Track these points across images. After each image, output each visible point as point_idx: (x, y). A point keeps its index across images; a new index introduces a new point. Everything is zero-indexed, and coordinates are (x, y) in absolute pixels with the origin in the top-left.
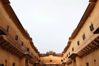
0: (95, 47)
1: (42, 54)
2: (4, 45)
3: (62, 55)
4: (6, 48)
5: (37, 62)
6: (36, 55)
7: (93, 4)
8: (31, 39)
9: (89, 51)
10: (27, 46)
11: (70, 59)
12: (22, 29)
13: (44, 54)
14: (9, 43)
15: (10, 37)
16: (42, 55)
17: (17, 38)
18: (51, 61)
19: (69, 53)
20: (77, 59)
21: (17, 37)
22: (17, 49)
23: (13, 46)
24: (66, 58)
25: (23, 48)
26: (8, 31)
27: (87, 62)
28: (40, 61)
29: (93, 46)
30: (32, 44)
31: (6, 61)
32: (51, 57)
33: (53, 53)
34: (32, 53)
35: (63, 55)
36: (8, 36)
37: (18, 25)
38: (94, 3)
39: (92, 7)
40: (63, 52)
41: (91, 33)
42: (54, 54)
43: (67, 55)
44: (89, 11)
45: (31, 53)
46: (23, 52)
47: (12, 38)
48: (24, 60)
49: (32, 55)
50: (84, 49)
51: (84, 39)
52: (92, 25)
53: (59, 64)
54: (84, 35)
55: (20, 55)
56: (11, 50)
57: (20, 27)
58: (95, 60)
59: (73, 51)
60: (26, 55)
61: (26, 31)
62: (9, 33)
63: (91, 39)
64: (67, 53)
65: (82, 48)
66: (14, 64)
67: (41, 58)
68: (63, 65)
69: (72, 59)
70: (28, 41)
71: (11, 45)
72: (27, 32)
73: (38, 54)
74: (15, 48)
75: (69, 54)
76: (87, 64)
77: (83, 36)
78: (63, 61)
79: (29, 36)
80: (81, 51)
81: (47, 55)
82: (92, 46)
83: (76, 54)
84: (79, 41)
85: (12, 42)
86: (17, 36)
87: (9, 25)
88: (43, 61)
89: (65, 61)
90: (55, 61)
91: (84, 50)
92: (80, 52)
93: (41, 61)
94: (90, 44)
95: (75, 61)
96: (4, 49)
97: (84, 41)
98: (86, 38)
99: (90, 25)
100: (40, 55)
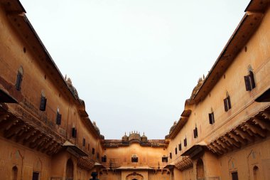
0: (257, 134)
1: (109, 142)
2: (9, 127)
3: (164, 145)
4: (14, 135)
5: (97, 164)
6: (95, 143)
7: (256, 19)
8: (81, 104)
9: (239, 143)
10: (72, 124)
11: (187, 157)
12: (56, 80)
13: (116, 142)
14: (22, 122)
15: (26, 104)
16: (111, 145)
17: (44, 104)
18: (135, 160)
19: (185, 141)
20: (207, 159)
21: (43, 102)
22: (44, 135)
23: (32, 128)
24: (176, 153)
25: (59, 130)
26: (19, 88)
27: (233, 170)
28: (104, 159)
29: (253, 130)
30: (84, 116)
31: (15, 169)
32: (136, 149)
33: (142, 138)
34: (84, 140)
35: (168, 143)
36: (21, 103)
37: (48, 67)
38: (259, 14)
39: (251, 24)
40: (167, 137)
41: (248, 95)
42: (144, 142)
43: (180, 146)
44: (243, 36)
45: (82, 142)
46: (59, 142)
47: (31, 107)
48: (63, 163)
49: (84, 145)
50: (227, 135)
51: (226, 110)
52: (252, 74)
53: (156, 167)
54: (228, 98)
55: (51, 151)
56: (27, 138)
57: (52, 74)
58: (256, 168)
59: (195, 137)
60: (68, 149)
61: (69, 80)
62: (23, 94)
63: (247, 113)
64: (180, 139)
65: (222, 132)
66: (36, 175)
67: (109, 153)
68: (168, 170)
69: (193, 158)
70: (73, 110)
71: (27, 125)
72: (71, 86)
73: (99, 141)
74: (39, 132)
75: (185, 145)
76: (235, 175)
77: (225, 101)
78: (167, 161)
79: (77, 96)
80: (219, 139)
81: (126, 142)
82: (249, 130)
83: (204, 147)
84: (213, 113)
85: (30, 116)
86: (45, 100)
87: (21, 72)
88: (114, 159)
89: (172, 162)
90: (145, 160)
91: (226, 139)
92: (215, 142)
93: (108, 161)
94: (243, 124)
95: (200, 164)
96: (9, 138)
97: (227, 113)
98: (233, 108)
99: (247, 74)
100: (106, 145)
